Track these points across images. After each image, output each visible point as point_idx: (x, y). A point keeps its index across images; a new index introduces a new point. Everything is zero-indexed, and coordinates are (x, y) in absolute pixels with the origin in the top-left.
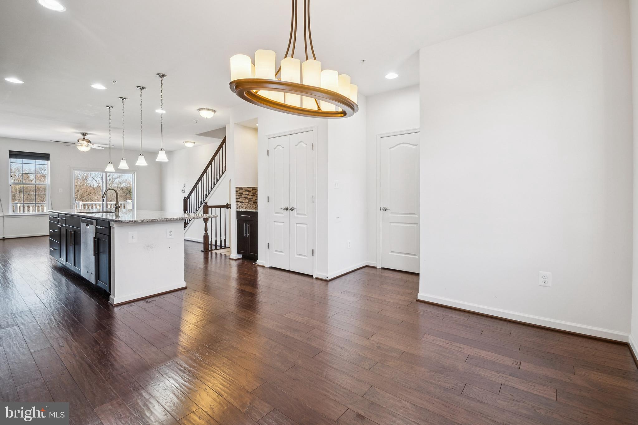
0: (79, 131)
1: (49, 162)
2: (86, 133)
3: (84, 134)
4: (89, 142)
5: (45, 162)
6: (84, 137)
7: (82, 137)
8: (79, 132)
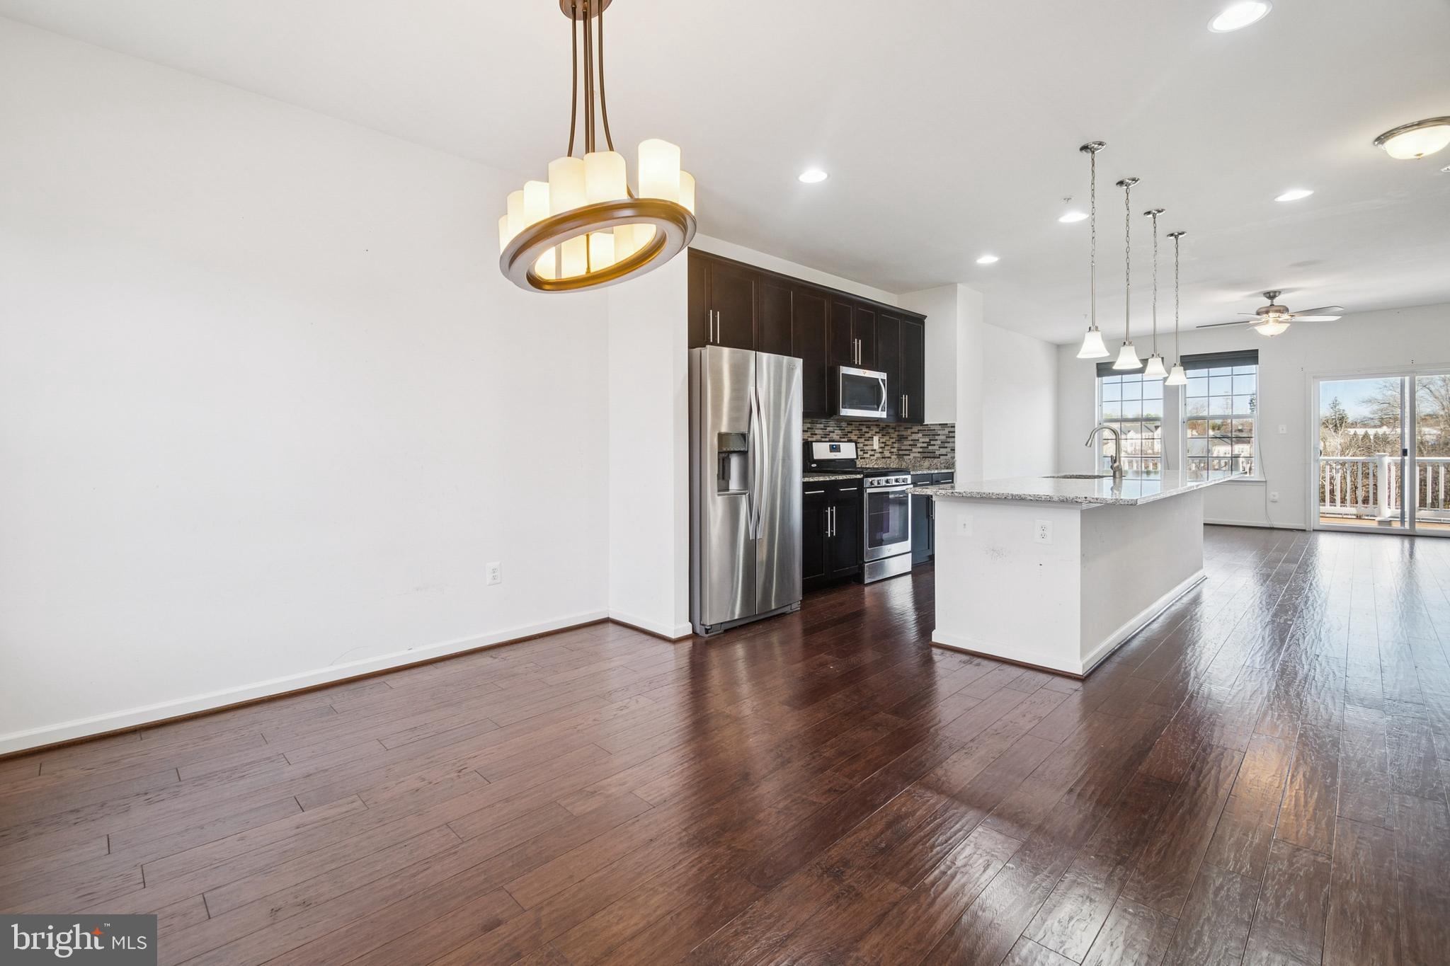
0: (1258, 291)
1: (1258, 366)
2: (1275, 292)
3: (1271, 295)
4: (1284, 310)
5: (1252, 368)
6: (1272, 302)
7: (1267, 302)
8: (1260, 293)
